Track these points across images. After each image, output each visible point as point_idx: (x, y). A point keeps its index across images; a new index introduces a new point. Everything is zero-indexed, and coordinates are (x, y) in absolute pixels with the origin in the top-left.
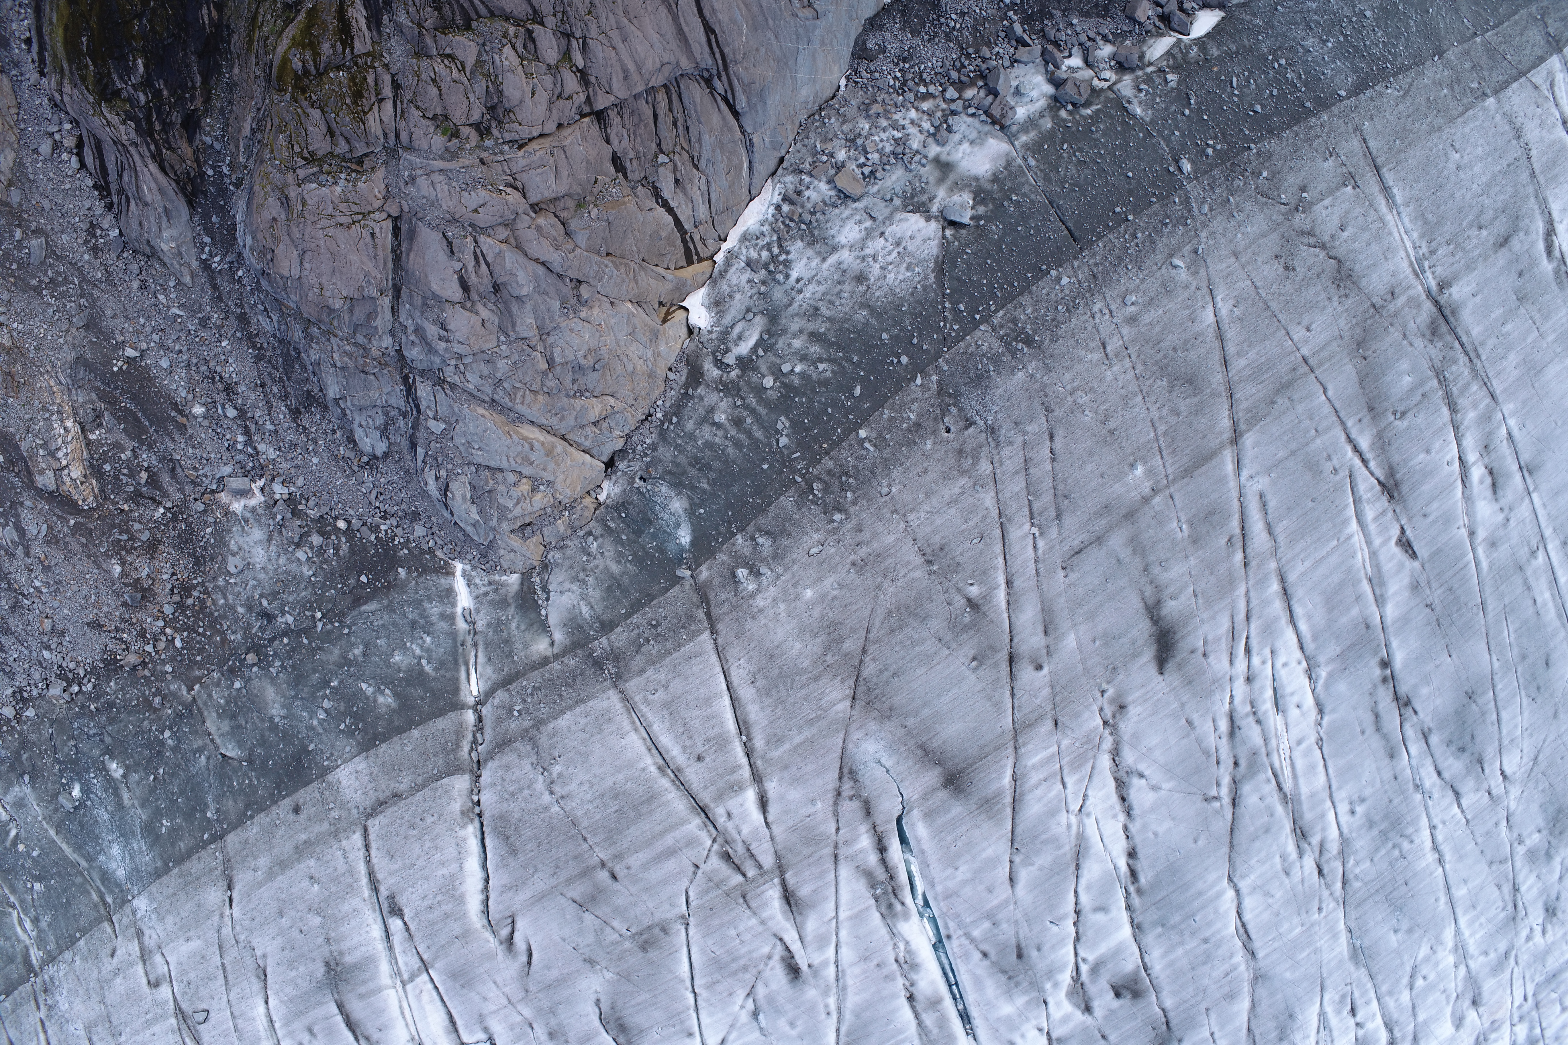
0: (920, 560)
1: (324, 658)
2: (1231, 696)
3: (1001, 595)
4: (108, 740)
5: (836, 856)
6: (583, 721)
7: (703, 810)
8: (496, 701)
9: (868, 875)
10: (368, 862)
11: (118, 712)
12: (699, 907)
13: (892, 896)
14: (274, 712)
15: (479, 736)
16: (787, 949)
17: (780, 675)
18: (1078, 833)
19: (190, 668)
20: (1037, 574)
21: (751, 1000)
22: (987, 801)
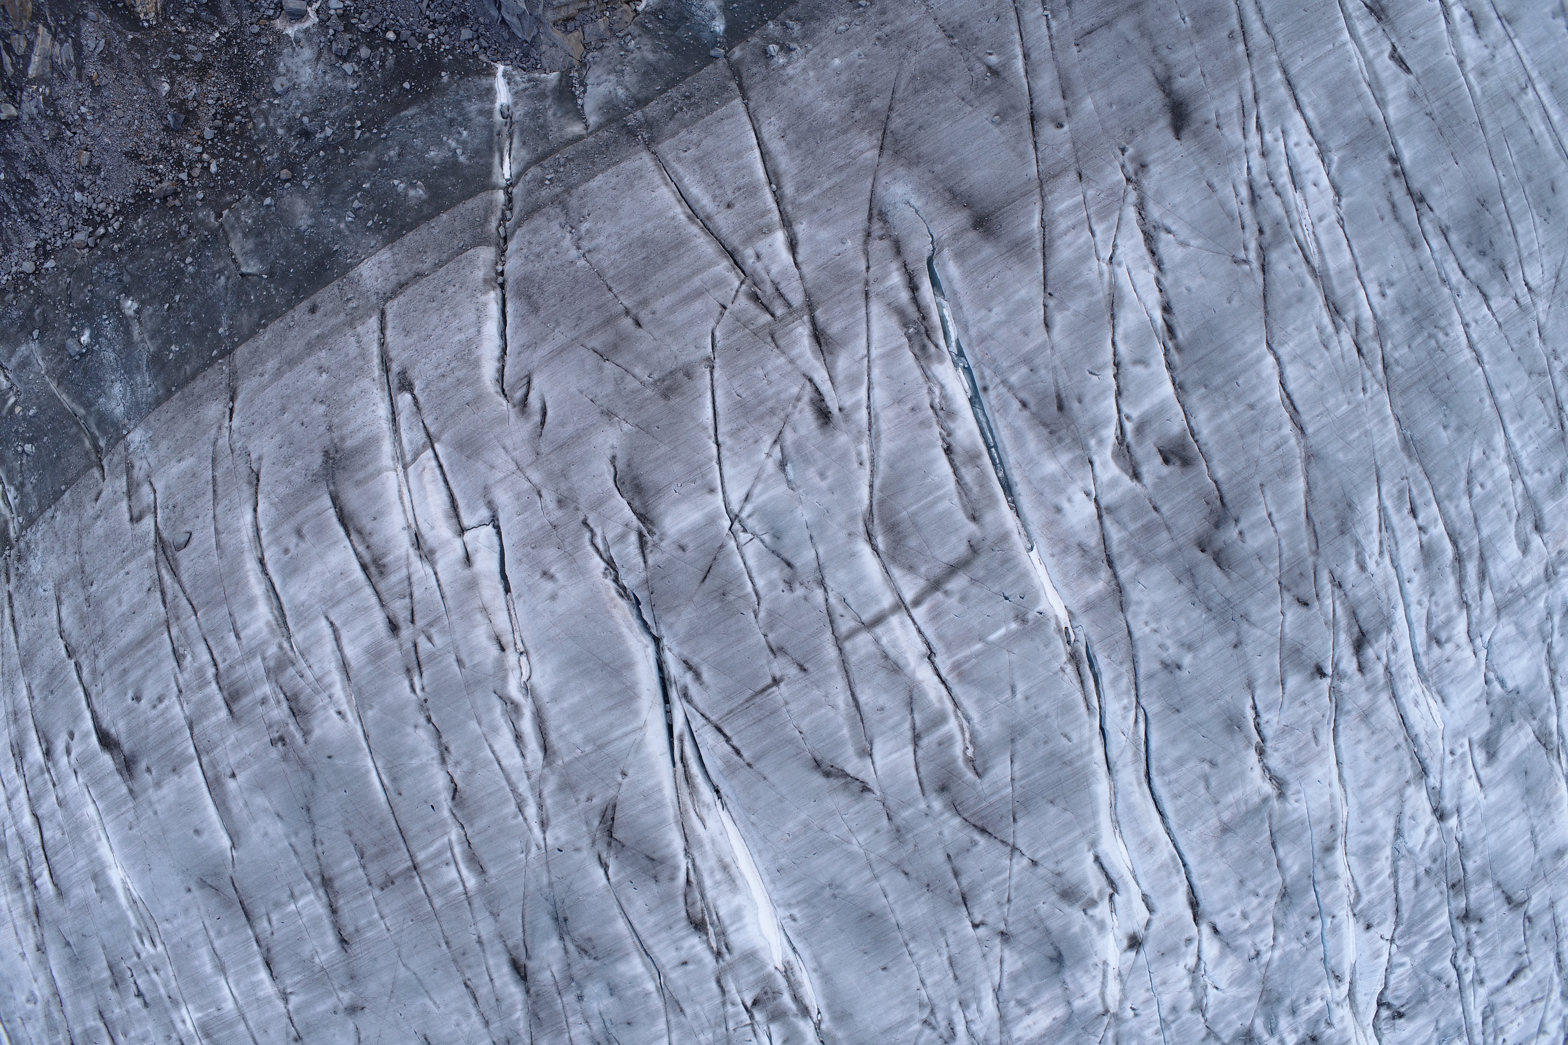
0: (940, 35)
1: (358, 164)
2: (1249, 168)
3: (1019, 63)
4: (126, 278)
5: (867, 294)
6: (614, 180)
7: (732, 254)
8: (528, 178)
9: (900, 312)
10: (382, 344)
11: (141, 248)
12: (727, 348)
13: (925, 337)
14: (301, 222)
15: (508, 213)
16: (817, 390)
17: (809, 130)
18: (1110, 283)
19: (222, 194)
20: (1052, 48)
21: (778, 448)
22: (1017, 245)
